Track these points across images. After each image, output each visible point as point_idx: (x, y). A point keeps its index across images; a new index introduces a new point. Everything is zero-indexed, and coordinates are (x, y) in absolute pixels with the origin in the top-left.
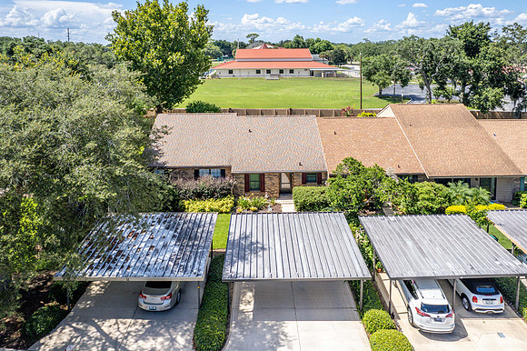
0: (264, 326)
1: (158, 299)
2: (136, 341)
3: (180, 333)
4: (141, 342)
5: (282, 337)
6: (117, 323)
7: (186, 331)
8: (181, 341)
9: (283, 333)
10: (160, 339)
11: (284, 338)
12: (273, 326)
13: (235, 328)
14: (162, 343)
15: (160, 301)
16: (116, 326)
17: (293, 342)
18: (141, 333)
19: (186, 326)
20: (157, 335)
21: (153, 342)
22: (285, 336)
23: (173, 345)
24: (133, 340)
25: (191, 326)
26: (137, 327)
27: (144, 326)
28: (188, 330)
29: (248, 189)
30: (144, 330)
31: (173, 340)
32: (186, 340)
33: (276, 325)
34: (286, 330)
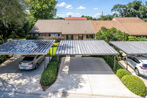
0: (73, 76)
1: (27, 64)
2: (14, 80)
3: (35, 78)
4: (16, 81)
5: (81, 79)
6: (8, 74)
7: (38, 77)
8: (34, 80)
9: (81, 78)
10: (25, 80)
11: (82, 80)
12: (77, 76)
13: (60, 76)
14: (26, 81)
16: (7, 76)
17: (86, 81)
18: (17, 78)
19: (38, 76)
20: (24, 78)
21: (22, 81)
22: (83, 79)
23: (30, 82)
24: (12, 80)
26: (16, 76)
27: (19, 75)
28: (39, 77)
30: (19, 77)
31: (31, 80)
32: (37, 80)
33: (78, 76)
34: (83, 77)
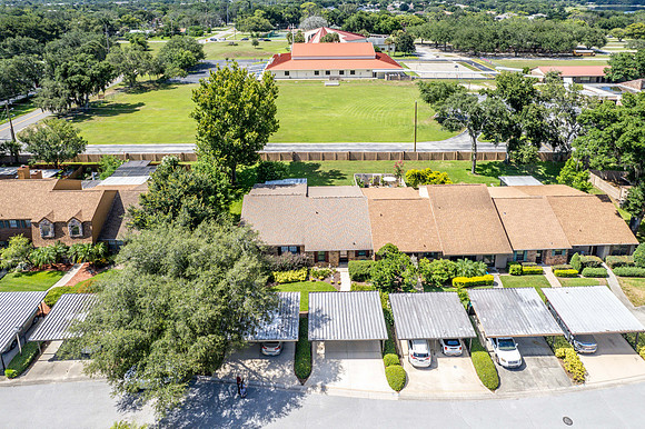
0: (331, 362)
1: (273, 349)
2: (265, 371)
3: (287, 367)
4: (267, 372)
6: (252, 361)
8: (288, 371)
9: (341, 366)
10: (277, 370)
11: (341, 369)
12: (335, 362)
13: (315, 363)
14: (278, 372)
15: (274, 351)
16: (252, 363)
17: (346, 371)
18: (266, 367)
19: (289, 363)
20: (275, 368)
21: (274, 372)
23: (284, 373)
24: (263, 371)
25: (292, 363)
26: (264, 364)
27: (267, 363)
28: (291, 365)
29: (316, 261)
30: (268, 365)
31: (284, 371)
32: (291, 370)
33: (337, 362)
34: (342, 364)
